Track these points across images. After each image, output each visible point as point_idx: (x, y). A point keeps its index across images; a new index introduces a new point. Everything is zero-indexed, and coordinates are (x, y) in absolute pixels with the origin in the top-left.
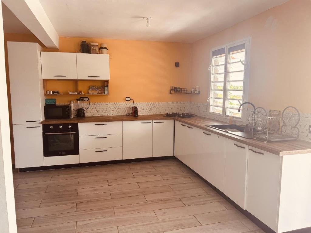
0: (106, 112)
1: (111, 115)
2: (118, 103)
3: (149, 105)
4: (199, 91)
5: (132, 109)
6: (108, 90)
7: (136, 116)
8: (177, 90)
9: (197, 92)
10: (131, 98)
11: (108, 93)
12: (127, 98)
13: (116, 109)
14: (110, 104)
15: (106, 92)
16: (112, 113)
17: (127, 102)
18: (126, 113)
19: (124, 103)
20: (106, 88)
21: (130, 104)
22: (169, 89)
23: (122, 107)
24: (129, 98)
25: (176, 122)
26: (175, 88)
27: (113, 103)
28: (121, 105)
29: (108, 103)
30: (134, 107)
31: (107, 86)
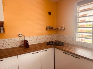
0: (3, 46)
1: (8, 48)
2: (13, 39)
3: (35, 38)
4: (65, 28)
5: (24, 42)
6: (3, 30)
7: (28, 47)
8: (50, 28)
9: (64, 29)
10: (22, 34)
11: (4, 32)
12: (19, 34)
13: (12, 43)
14: (6, 40)
15: (2, 31)
16: (8, 46)
17: (20, 38)
18: (19, 45)
19: (18, 38)
20: (2, 28)
21: (22, 39)
22: (46, 27)
23: (16, 41)
24: (21, 34)
25: (55, 49)
26: (49, 27)
27: (9, 39)
28: (15, 40)
29: (5, 39)
30: (25, 40)
31: (3, 26)
